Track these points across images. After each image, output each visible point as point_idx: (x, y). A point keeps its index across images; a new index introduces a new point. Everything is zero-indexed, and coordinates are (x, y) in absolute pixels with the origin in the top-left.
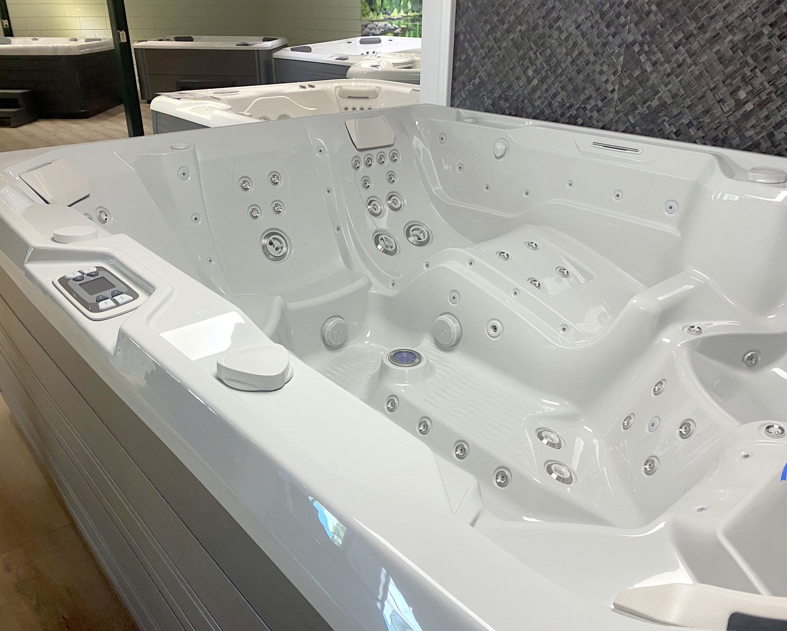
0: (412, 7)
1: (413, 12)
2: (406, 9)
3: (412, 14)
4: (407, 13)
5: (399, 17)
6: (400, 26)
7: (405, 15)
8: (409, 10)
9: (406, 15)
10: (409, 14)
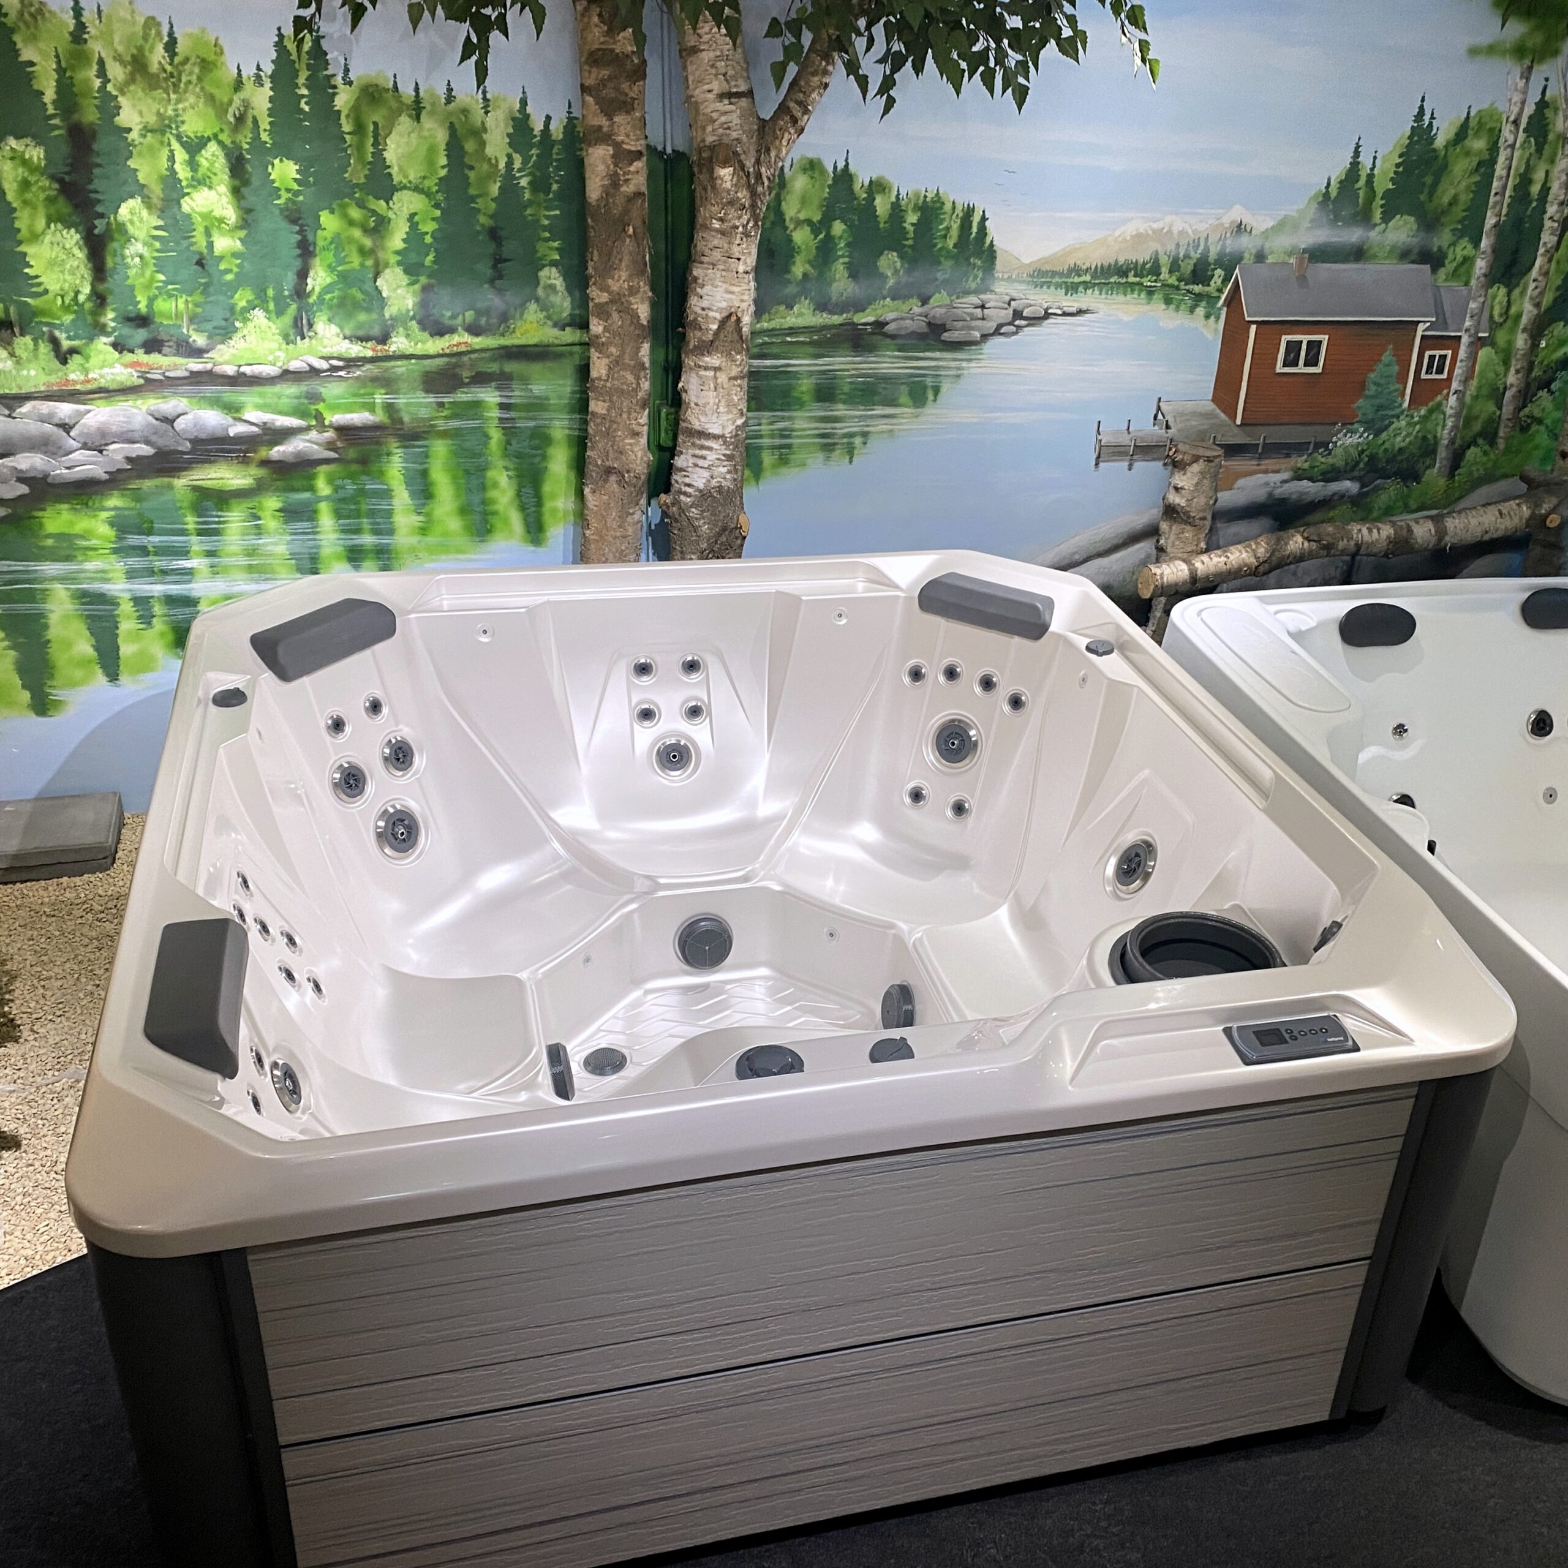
0: (423, 304)
1: (440, 330)
2: (362, 317)
3: (434, 345)
4: (384, 339)
5: (295, 365)
6: (319, 417)
7: (356, 350)
8: (398, 320)
9: (369, 354)
10: (399, 343)
